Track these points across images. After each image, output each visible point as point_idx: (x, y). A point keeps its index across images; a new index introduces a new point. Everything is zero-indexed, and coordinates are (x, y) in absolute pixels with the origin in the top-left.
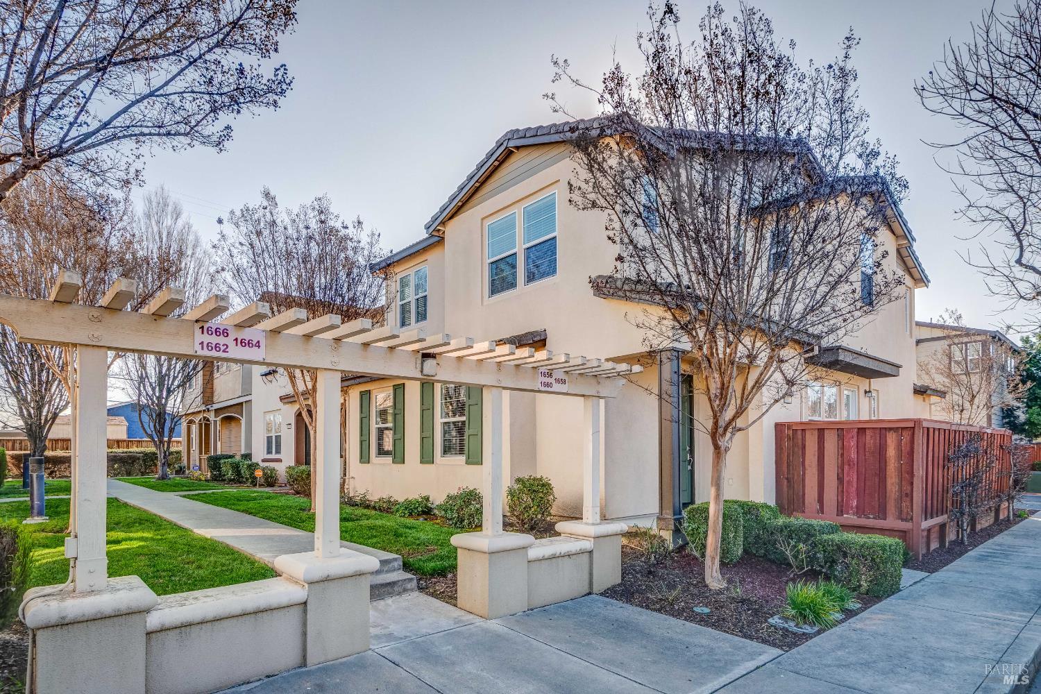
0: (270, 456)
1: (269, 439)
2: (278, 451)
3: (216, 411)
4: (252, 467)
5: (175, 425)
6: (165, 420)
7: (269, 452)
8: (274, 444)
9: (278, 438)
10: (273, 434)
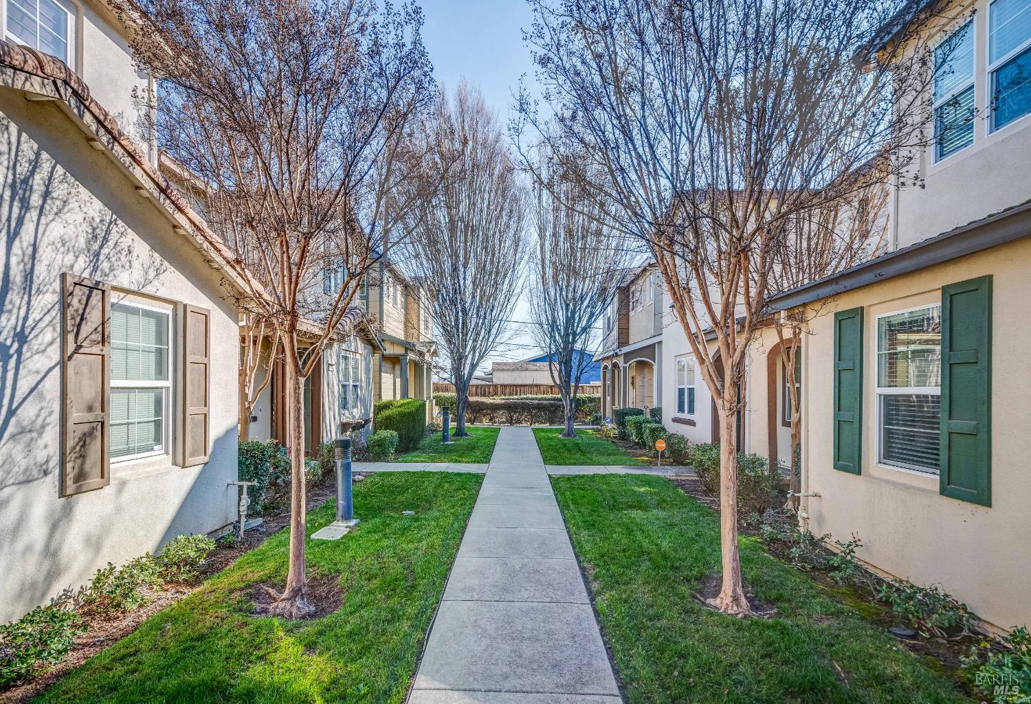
0: (681, 416)
1: (681, 391)
2: (691, 411)
3: (626, 355)
4: (657, 432)
5: (581, 373)
6: (571, 367)
7: (681, 409)
8: (686, 399)
9: (691, 391)
10: (686, 386)
